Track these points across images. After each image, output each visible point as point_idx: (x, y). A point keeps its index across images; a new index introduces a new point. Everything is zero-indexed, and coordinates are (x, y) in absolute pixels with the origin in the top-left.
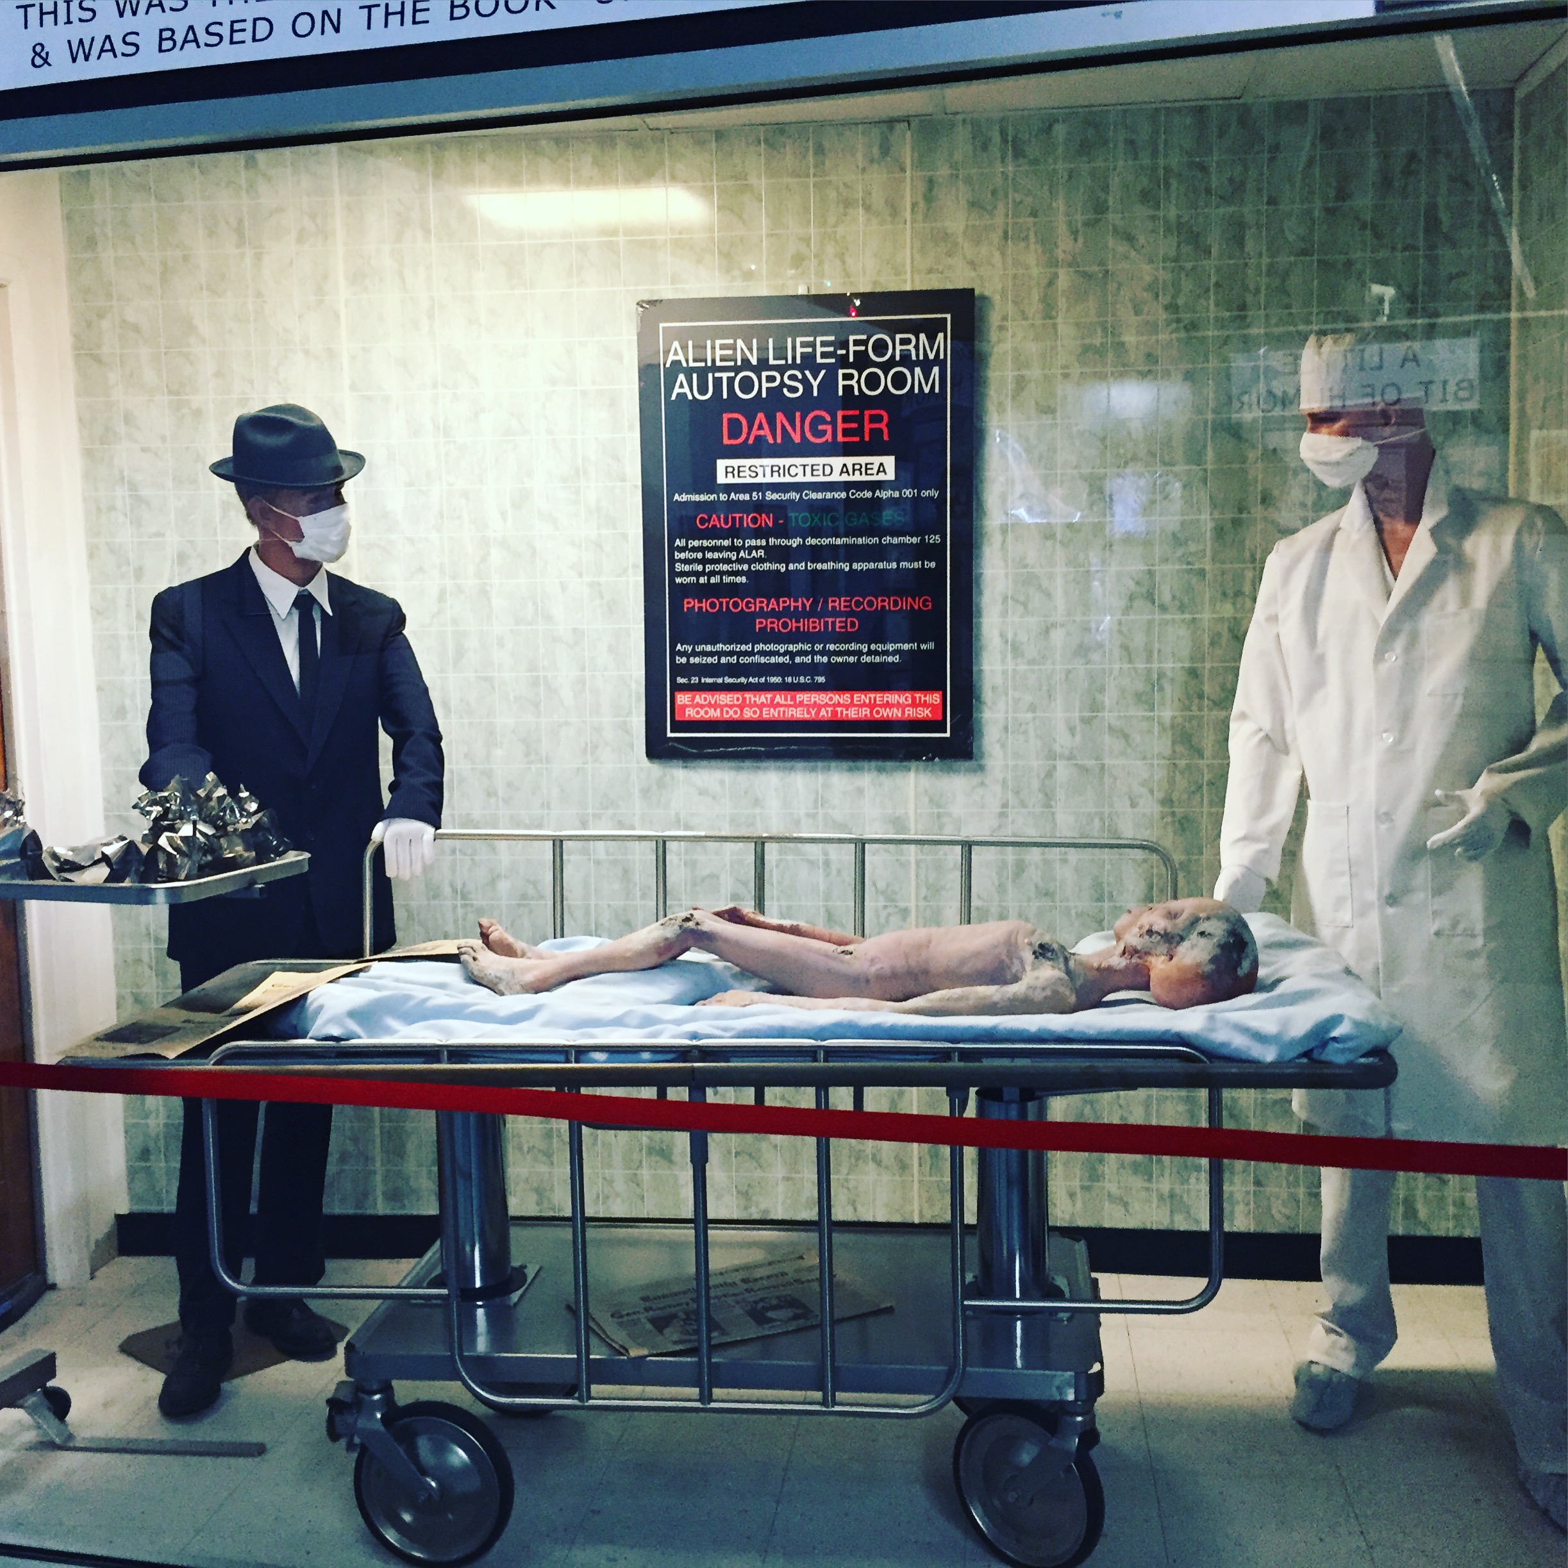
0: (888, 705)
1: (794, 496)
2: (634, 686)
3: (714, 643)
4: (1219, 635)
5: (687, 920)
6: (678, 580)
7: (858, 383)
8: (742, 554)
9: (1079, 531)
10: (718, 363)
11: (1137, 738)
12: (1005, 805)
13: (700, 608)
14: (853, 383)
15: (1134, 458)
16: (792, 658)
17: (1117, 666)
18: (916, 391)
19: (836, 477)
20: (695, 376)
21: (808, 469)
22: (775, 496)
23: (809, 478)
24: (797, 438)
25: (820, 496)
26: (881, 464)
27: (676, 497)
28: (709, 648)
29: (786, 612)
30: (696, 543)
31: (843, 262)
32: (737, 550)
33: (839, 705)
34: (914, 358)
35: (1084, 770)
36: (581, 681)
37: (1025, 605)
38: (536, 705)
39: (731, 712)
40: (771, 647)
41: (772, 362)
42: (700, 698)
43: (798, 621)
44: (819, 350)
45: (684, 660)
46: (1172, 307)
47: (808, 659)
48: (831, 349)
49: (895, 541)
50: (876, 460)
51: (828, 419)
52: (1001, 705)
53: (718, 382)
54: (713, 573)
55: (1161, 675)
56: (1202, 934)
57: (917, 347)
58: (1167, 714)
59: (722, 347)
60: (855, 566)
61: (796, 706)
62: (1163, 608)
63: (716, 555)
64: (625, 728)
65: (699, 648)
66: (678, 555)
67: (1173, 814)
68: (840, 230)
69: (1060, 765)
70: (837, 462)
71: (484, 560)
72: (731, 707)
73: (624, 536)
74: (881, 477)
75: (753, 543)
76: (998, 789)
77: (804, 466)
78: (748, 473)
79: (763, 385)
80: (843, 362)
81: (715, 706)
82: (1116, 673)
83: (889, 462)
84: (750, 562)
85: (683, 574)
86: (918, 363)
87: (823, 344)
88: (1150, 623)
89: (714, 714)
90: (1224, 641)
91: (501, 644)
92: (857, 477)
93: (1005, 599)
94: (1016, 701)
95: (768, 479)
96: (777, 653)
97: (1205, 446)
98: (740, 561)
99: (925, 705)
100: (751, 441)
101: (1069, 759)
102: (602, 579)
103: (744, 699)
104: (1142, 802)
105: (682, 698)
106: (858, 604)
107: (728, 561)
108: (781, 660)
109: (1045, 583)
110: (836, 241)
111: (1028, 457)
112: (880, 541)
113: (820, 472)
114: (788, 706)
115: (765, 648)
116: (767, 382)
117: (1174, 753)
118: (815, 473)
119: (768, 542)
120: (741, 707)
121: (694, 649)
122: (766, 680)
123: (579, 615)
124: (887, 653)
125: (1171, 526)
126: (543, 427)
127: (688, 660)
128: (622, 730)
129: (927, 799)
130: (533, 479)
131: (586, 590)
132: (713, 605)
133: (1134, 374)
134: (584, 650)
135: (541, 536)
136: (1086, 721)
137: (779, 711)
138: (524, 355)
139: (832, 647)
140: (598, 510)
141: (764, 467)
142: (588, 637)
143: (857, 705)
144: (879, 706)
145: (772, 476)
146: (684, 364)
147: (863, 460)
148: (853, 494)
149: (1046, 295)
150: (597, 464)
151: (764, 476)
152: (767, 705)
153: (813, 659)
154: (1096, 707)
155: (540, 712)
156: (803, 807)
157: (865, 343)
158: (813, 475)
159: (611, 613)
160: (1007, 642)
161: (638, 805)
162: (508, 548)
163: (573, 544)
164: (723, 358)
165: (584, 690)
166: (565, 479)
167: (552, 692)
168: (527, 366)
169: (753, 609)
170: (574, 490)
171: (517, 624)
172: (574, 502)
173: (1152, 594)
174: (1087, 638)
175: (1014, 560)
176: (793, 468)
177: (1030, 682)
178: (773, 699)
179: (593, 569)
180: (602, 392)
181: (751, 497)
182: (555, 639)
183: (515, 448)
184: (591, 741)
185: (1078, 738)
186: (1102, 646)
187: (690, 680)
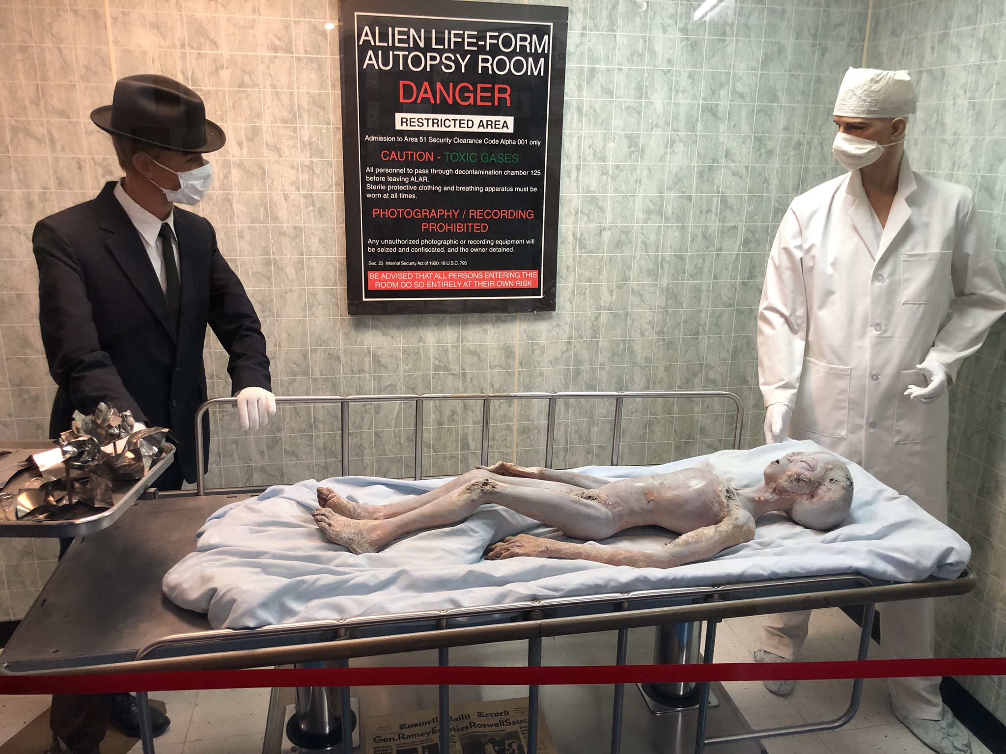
0: (506, 279)
1: (448, 140)
2: (338, 266)
3: (394, 239)
4: (696, 235)
5: (485, 484)
6: (369, 196)
7: (491, 65)
8: (412, 179)
9: (622, 170)
10: (397, 44)
11: (647, 296)
12: (570, 338)
13: (384, 215)
14: (489, 65)
15: (657, 126)
16: (446, 249)
17: (638, 254)
18: (529, 74)
19: (475, 129)
20: (380, 52)
21: (457, 123)
22: (435, 140)
23: (458, 129)
24: (450, 102)
25: (465, 141)
26: (505, 122)
27: (367, 138)
28: (390, 242)
29: (442, 219)
30: (381, 170)
32: (409, 176)
33: (475, 279)
34: (528, 51)
35: (616, 315)
36: (301, 262)
37: (588, 216)
38: (269, 279)
39: (406, 285)
40: (433, 242)
41: (434, 46)
42: (384, 275)
43: (449, 225)
44: (466, 40)
45: (373, 250)
46: (684, 30)
47: (456, 250)
48: (475, 40)
49: (512, 173)
50: (502, 119)
51: (471, 89)
52: (571, 278)
53: (396, 58)
54: (393, 191)
55: (663, 259)
56: (832, 480)
57: (530, 43)
58: (664, 282)
59: (400, 33)
60: (487, 189)
61: (448, 280)
62: (667, 219)
63: (395, 179)
64: (332, 293)
65: (384, 242)
66: (368, 178)
67: (664, 340)
69: (603, 313)
70: (477, 119)
71: (226, 176)
72: (406, 281)
73: (330, 164)
74: (505, 130)
75: (420, 171)
76: (567, 328)
77: (455, 120)
78: (417, 123)
79: (427, 63)
80: (482, 50)
82: (638, 259)
83: (510, 120)
84: (418, 184)
85: (372, 191)
86: (531, 54)
87: (470, 37)
88: (660, 227)
89: (394, 286)
90: (699, 239)
91: (241, 237)
92: (489, 130)
93: (577, 213)
94: (580, 275)
95: (430, 128)
96: (436, 246)
97: (697, 120)
98: (412, 184)
99: (528, 279)
100: (419, 101)
101: (608, 310)
102: (314, 193)
103: (415, 276)
104: (647, 333)
105: (372, 275)
106: (488, 214)
107: (403, 184)
108: (438, 250)
109: (601, 203)
111: (595, 121)
112: (503, 173)
113: (465, 125)
114: (443, 280)
115: (428, 242)
116: (431, 60)
117: (667, 304)
118: (462, 125)
119: (430, 171)
120: (413, 281)
121: (380, 242)
122: (429, 263)
123: (298, 217)
124: (505, 246)
125: (675, 169)
126: (269, 82)
127: (376, 250)
128: (330, 294)
129: (525, 335)
130: (261, 120)
131: (302, 200)
132: (393, 213)
133: (660, 72)
134: (302, 241)
135: (269, 161)
136: (619, 287)
137: (437, 283)
138: (252, 27)
139: (471, 242)
140: (310, 144)
141: (428, 119)
142: (305, 232)
143: (486, 280)
144: (500, 279)
145: (433, 126)
146: (373, 44)
147: (493, 118)
148: (486, 141)
149: (611, 15)
150: (308, 111)
151: (428, 126)
152: (430, 280)
153: (459, 250)
154: (626, 279)
155: (271, 283)
156: (449, 341)
157: (497, 38)
158: (460, 127)
159: (321, 216)
160: (576, 239)
161: (342, 343)
162: (244, 169)
163: (292, 167)
164: (400, 41)
165: (302, 268)
166: (284, 121)
167: (280, 269)
168: (255, 36)
169: (420, 216)
170: (292, 129)
171: (252, 222)
172: (293, 138)
173: (662, 211)
174: (623, 237)
175: (583, 188)
176: (447, 121)
177: (589, 263)
178: (433, 276)
179: (307, 185)
180: (311, 59)
181: (419, 140)
182: (281, 234)
183: (248, 97)
184: (309, 302)
185: (614, 297)
186: (631, 242)
187: (378, 263)
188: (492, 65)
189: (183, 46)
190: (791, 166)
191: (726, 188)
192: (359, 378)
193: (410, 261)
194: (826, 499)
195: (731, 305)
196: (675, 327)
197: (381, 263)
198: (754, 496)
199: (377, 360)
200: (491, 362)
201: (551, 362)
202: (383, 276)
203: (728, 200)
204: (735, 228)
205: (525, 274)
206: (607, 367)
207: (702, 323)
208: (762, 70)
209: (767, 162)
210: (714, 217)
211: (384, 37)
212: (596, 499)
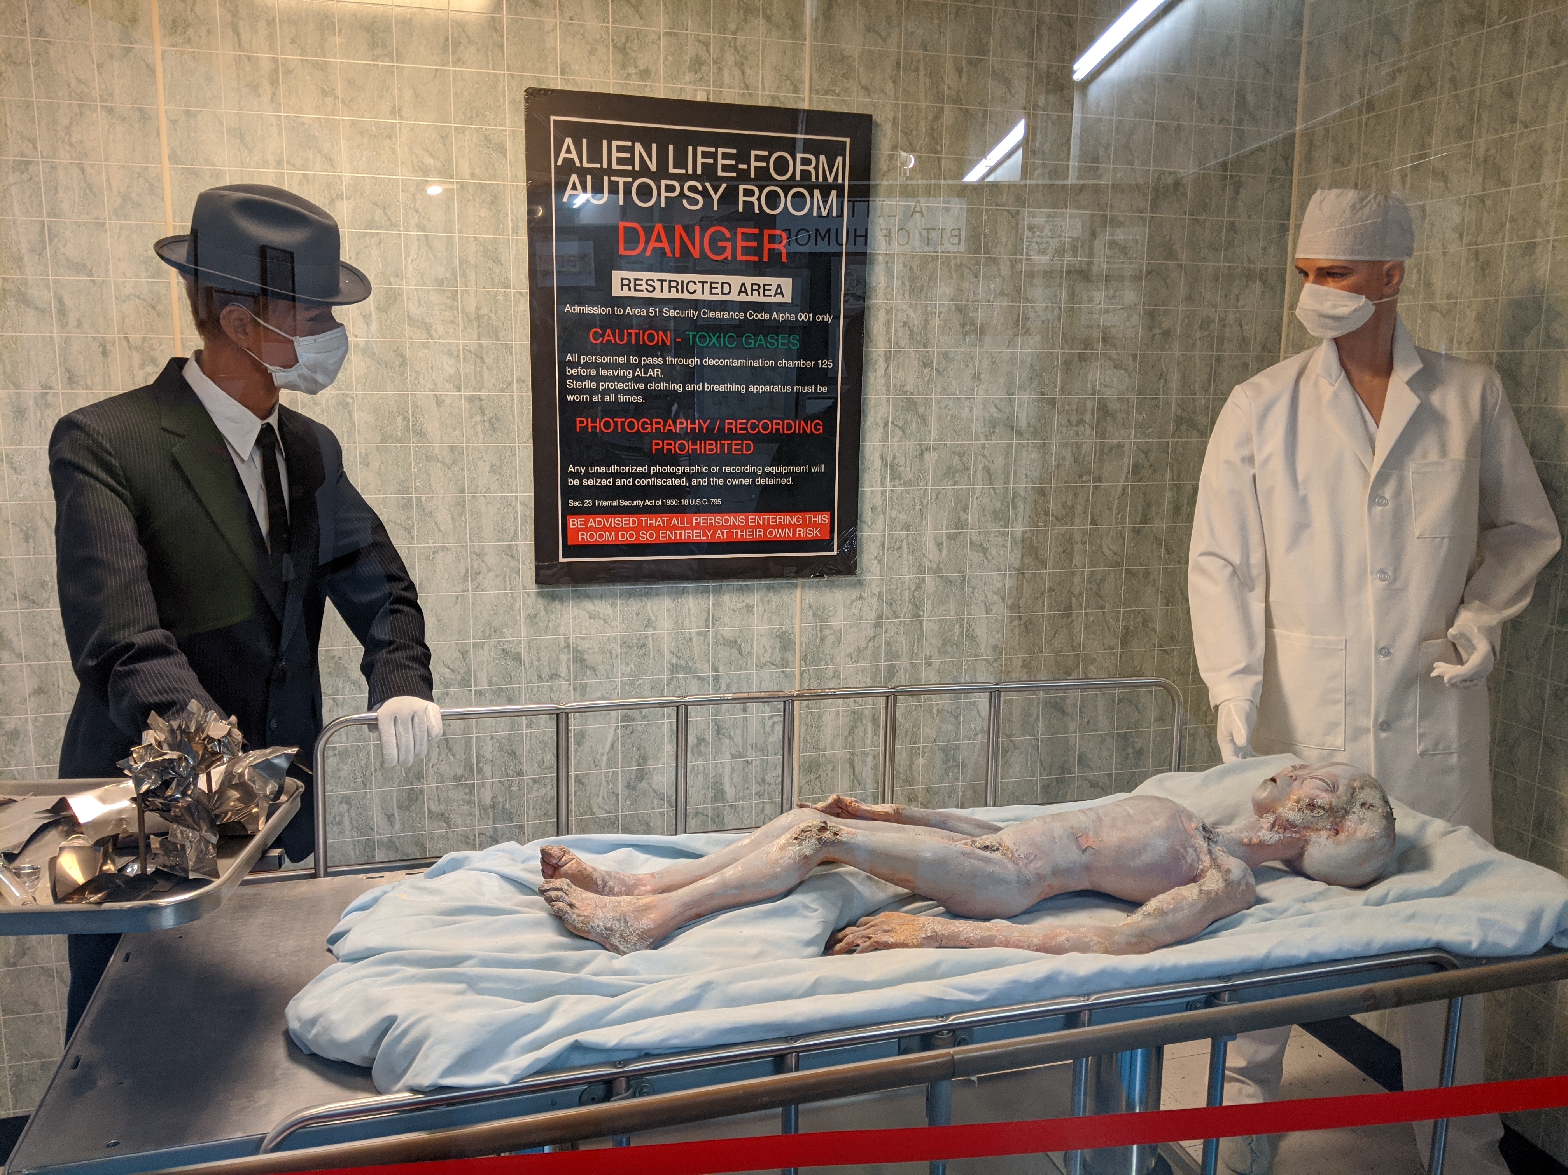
0: (781, 526)
1: (691, 313)
2: (519, 508)
3: (609, 465)
4: (1064, 459)
5: (823, 829)
6: (570, 398)
7: (758, 201)
8: (638, 371)
9: (953, 360)
10: (615, 166)
11: (993, 551)
12: (880, 617)
13: (594, 428)
14: (754, 199)
15: (1002, 293)
16: (689, 480)
17: (979, 487)
18: (815, 214)
19: (734, 297)
20: (589, 178)
21: (707, 286)
22: (672, 313)
23: (707, 296)
24: (696, 254)
26: (779, 286)
28: (603, 470)
29: (683, 433)
30: (589, 359)
31: (743, 73)
32: (633, 367)
33: (734, 526)
34: (813, 179)
35: (948, 581)
36: (461, 503)
37: (903, 430)
39: (627, 536)
40: (669, 469)
41: (672, 170)
42: (594, 522)
43: (694, 443)
44: (721, 162)
45: (576, 482)
47: (704, 482)
48: (733, 162)
49: (790, 364)
50: (774, 281)
51: (728, 235)
52: (879, 524)
53: (614, 186)
54: (607, 391)
55: (1016, 495)
56: (1363, 805)
57: (816, 168)
58: (1018, 529)
59: (620, 149)
60: (752, 388)
61: (692, 528)
62: (1020, 434)
63: (611, 373)
64: (510, 552)
65: (593, 470)
66: (569, 371)
67: (1020, 618)
68: (741, 38)
69: (929, 578)
70: (736, 281)
72: (627, 530)
73: (508, 348)
74: (779, 299)
75: (650, 361)
76: (874, 601)
77: (703, 283)
78: (645, 286)
79: (660, 196)
80: (744, 176)
81: (610, 529)
82: (978, 494)
83: (787, 283)
84: (648, 380)
85: (574, 391)
86: (818, 186)
87: (725, 156)
88: (1009, 446)
89: (609, 538)
90: (1068, 464)
92: (755, 298)
93: (886, 424)
94: (893, 519)
95: (666, 295)
96: (674, 476)
97: (1060, 286)
98: (637, 380)
99: (815, 525)
100: (648, 253)
101: (936, 572)
102: (483, 394)
103: (640, 522)
104: (995, 609)
105: (575, 522)
106: (753, 427)
107: (623, 379)
108: (678, 482)
109: (921, 410)
110: (736, 49)
111: (911, 287)
112: (776, 364)
113: (719, 291)
114: (684, 528)
115: (662, 470)
116: (666, 191)
117: (1023, 564)
118: (714, 291)
119: (664, 361)
120: (637, 530)
121: (587, 470)
122: (663, 502)
123: (457, 433)
124: (780, 475)
125: (1029, 359)
126: (413, 221)
127: (581, 482)
128: (506, 554)
129: (811, 613)
130: (402, 279)
131: (465, 405)
132: (607, 425)
133: (1005, 213)
134: (463, 470)
135: (412, 344)
136: (952, 537)
137: (676, 534)
138: (390, 137)
139: (728, 469)
140: (479, 317)
141: (662, 281)
142: (468, 456)
143: (752, 527)
144: (773, 527)
145: (670, 291)
146: (578, 164)
147: (761, 280)
148: (751, 315)
149: (932, 128)
150: (476, 267)
151: (662, 291)
152: (664, 528)
153: (709, 481)
154: (960, 525)
155: (413, 537)
156: (694, 626)
157: (766, 159)
158: (711, 293)
159: (494, 430)
160: (886, 465)
161: (524, 632)
162: (372, 356)
163: (450, 354)
164: (620, 161)
165: (463, 513)
166: (440, 282)
167: (427, 514)
168: (393, 150)
169: (649, 430)
170: (449, 294)
171: (384, 441)
172: (451, 308)
173: (1012, 421)
174: (956, 461)
175: (895, 386)
176: (691, 284)
177: (906, 501)
178: (669, 521)
179: (473, 382)
180: (482, 187)
181: (648, 312)
182: (429, 458)
183: (380, 243)
184: (472, 567)
185: (944, 553)
186: (968, 469)
187: (583, 503)
188: (759, 199)
189: (279, 164)
190: (1197, 353)
191: (1105, 386)
192: (551, 687)
193: (633, 500)
194: (1360, 834)
195: (1118, 564)
196: (1037, 598)
197: (588, 503)
198: (1242, 836)
199: (580, 659)
200: (758, 658)
201: (850, 656)
202: (591, 523)
203: (1109, 404)
204: (1119, 446)
205: (810, 518)
206: (936, 662)
207: (1076, 593)
208: (1152, 211)
209: (1162, 348)
210: (1088, 430)
211: (595, 156)
212: (998, 849)
